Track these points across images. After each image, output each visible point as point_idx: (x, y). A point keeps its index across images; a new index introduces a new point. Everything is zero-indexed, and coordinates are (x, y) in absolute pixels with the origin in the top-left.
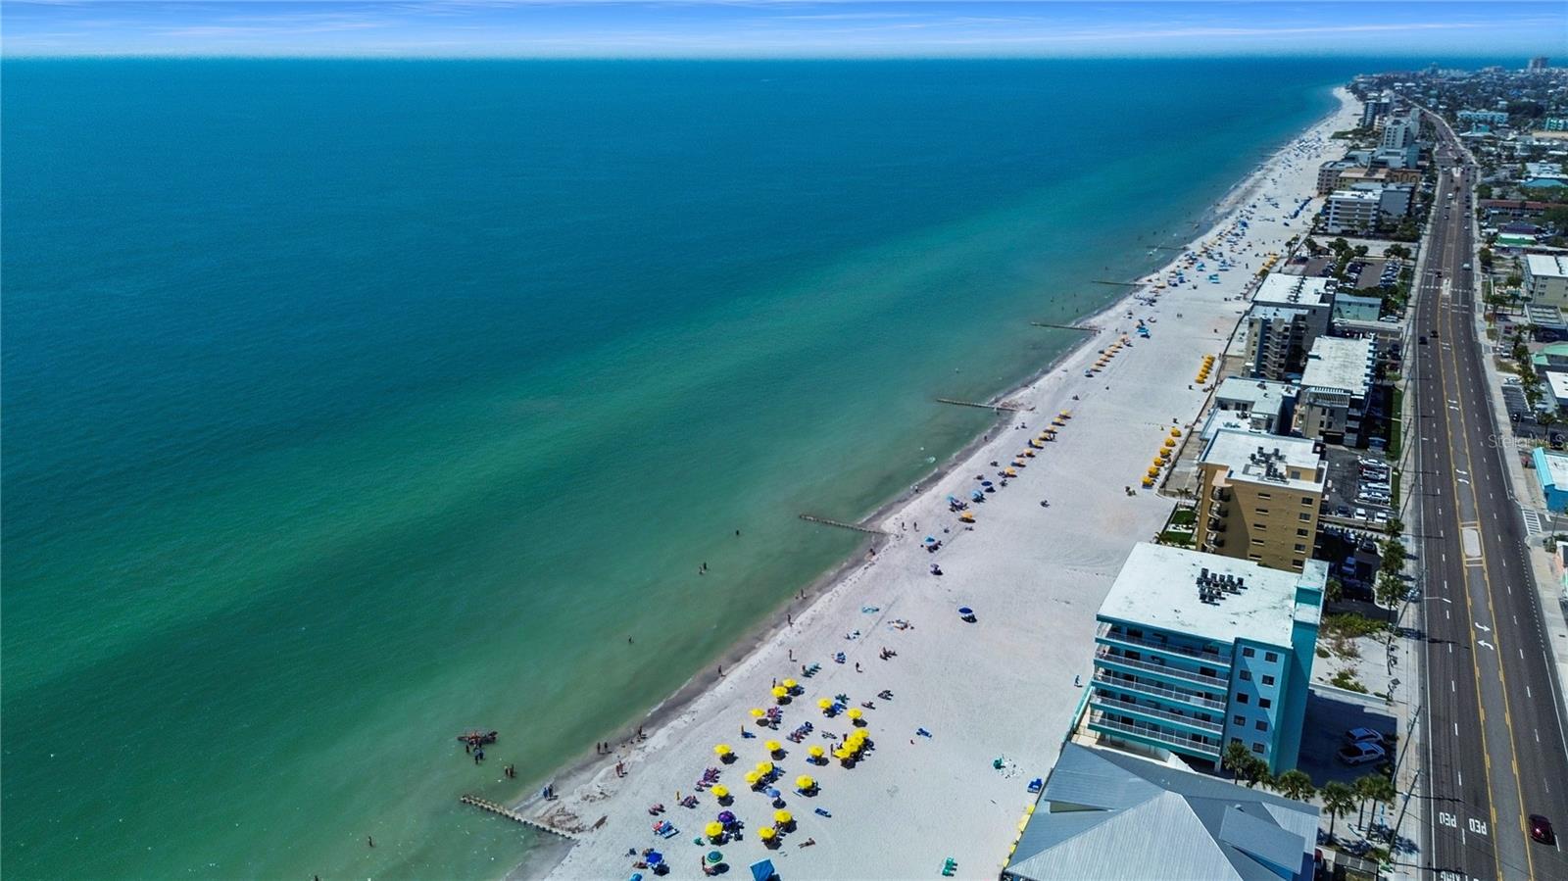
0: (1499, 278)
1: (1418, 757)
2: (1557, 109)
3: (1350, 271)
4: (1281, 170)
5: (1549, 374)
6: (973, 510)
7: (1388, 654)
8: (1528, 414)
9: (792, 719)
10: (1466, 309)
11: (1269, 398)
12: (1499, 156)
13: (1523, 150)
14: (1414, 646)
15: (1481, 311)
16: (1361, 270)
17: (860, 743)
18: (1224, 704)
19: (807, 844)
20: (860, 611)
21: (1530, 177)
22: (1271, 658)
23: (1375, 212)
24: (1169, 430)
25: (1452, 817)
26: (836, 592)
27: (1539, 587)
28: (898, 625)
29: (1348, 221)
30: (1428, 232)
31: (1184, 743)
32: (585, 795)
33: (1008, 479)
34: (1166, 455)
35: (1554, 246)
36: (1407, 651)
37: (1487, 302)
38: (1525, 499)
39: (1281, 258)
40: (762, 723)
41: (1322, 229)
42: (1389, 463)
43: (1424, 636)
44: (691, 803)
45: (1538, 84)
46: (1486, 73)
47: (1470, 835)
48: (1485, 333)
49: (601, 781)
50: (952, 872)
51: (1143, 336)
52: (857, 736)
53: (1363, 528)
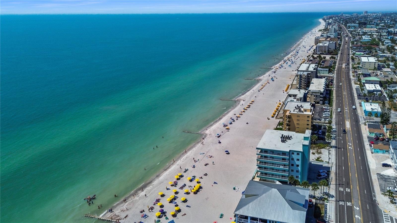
0: (355, 63)
1: (335, 175)
2: (369, 23)
3: (322, 63)
4: (307, 39)
5: (366, 84)
6: (229, 126)
7: (329, 152)
8: (361, 94)
9: (180, 184)
10: (348, 71)
11: (301, 94)
12: (356, 34)
13: (362, 33)
14: (335, 150)
15: (351, 71)
16: (324, 62)
17: (198, 187)
18: (288, 167)
19: (184, 215)
20: (199, 154)
21: (363, 39)
22: (298, 154)
23: (327, 48)
24: (278, 103)
25: (342, 188)
26: (193, 150)
27: (363, 134)
28: (209, 157)
29: (321, 51)
30: (340, 53)
31: (280, 178)
32: (122, 210)
33: (238, 118)
34: (277, 109)
35: (368, 55)
36: (333, 151)
37: (352, 69)
38: (360, 114)
39: (306, 60)
40: (172, 185)
41: (316, 53)
42: (330, 107)
43: (337, 147)
44: (152, 208)
45: (366, 17)
46: (354, 15)
47: (346, 192)
48: (352, 76)
49: (126, 206)
50: (222, 217)
51: (272, 81)
52: (198, 186)
53: (324, 123)
